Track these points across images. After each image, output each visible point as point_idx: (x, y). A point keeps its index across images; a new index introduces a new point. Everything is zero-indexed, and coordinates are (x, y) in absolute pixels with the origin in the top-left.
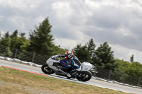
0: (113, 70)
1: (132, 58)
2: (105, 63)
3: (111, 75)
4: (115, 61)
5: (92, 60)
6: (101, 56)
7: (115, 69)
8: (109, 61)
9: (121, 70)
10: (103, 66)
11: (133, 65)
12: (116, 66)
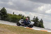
0: (7, 17)
1: (14, 13)
2: (4, 15)
3: (6, 19)
6: (2, 12)
7: (8, 17)
8: (5, 14)
9: (10, 17)
10: (3, 16)
11: (14, 15)
12: (8, 16)
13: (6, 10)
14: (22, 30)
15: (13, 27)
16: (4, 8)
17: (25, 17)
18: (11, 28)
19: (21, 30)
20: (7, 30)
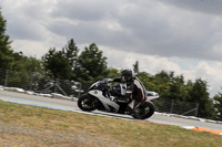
1: (136, 66)
2: (94, 76)
4: (109, 72)
5: (74, 72)
8: (100, 72)
10: (92, 80)
13: (103, 55)
14: (176, 140)
15: (135, 128)
16: (93, 45)
17: (185, 84)
18: (128, 131)
19: (172, 140)
20: (110, 142)
